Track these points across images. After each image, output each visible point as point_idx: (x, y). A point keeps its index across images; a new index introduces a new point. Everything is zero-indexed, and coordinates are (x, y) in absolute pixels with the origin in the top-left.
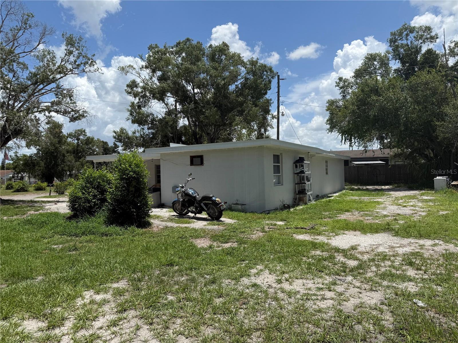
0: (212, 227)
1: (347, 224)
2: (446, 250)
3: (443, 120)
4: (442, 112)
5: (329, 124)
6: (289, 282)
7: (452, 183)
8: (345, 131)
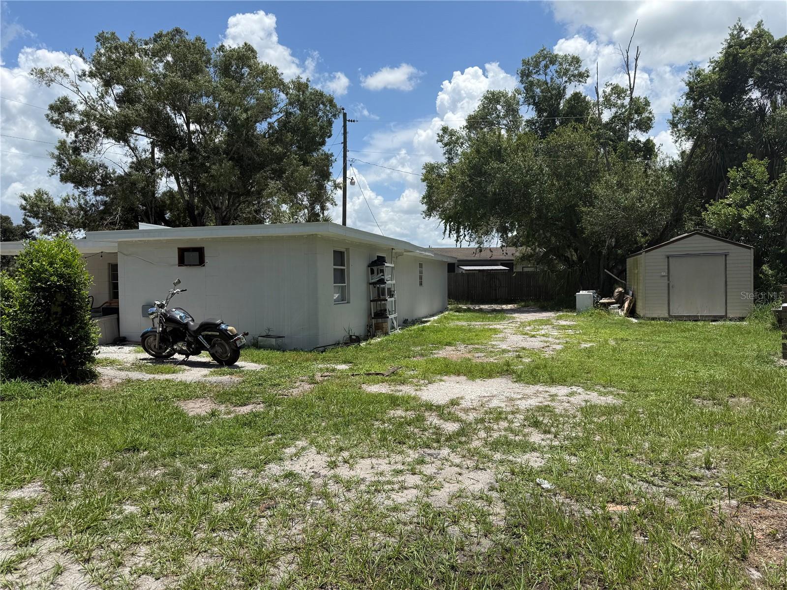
0: (220, 378)
1: (447, 365)
2: (586, 401)
3: (592, 205)
4: (591, 192)
5: (426, 203)
6: (348, 465)
7: (601, 301)
8: (450, 217)
